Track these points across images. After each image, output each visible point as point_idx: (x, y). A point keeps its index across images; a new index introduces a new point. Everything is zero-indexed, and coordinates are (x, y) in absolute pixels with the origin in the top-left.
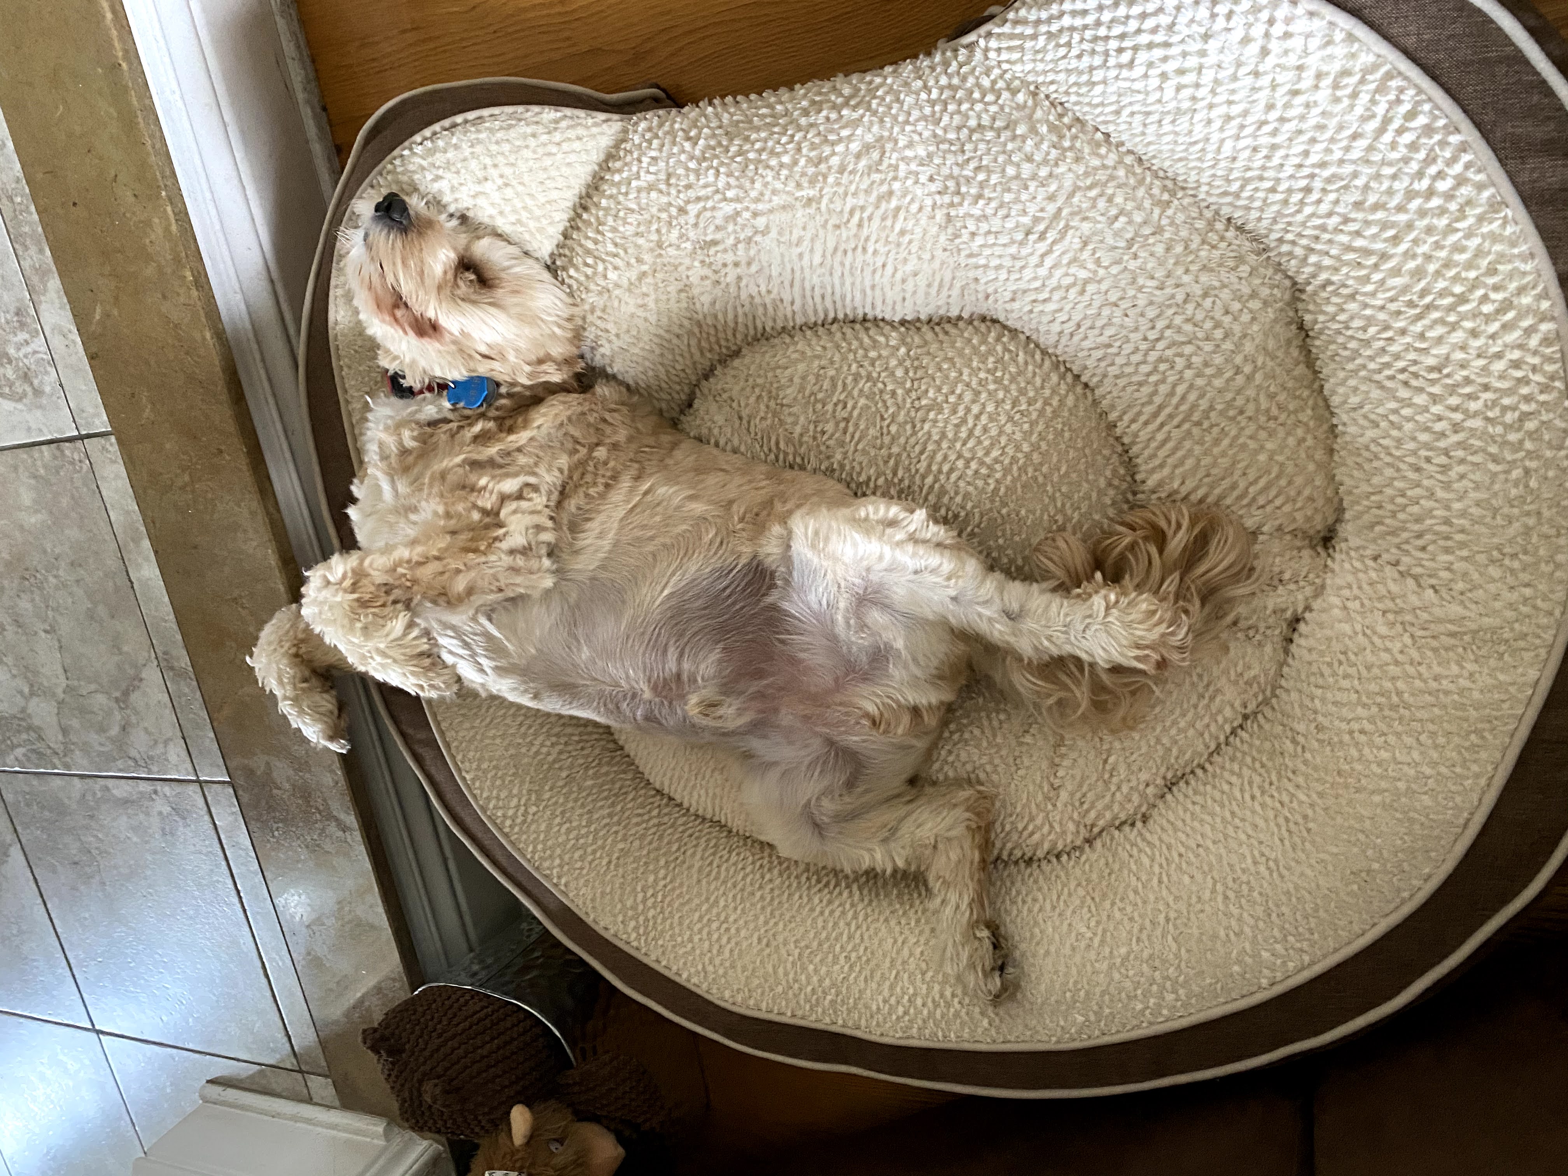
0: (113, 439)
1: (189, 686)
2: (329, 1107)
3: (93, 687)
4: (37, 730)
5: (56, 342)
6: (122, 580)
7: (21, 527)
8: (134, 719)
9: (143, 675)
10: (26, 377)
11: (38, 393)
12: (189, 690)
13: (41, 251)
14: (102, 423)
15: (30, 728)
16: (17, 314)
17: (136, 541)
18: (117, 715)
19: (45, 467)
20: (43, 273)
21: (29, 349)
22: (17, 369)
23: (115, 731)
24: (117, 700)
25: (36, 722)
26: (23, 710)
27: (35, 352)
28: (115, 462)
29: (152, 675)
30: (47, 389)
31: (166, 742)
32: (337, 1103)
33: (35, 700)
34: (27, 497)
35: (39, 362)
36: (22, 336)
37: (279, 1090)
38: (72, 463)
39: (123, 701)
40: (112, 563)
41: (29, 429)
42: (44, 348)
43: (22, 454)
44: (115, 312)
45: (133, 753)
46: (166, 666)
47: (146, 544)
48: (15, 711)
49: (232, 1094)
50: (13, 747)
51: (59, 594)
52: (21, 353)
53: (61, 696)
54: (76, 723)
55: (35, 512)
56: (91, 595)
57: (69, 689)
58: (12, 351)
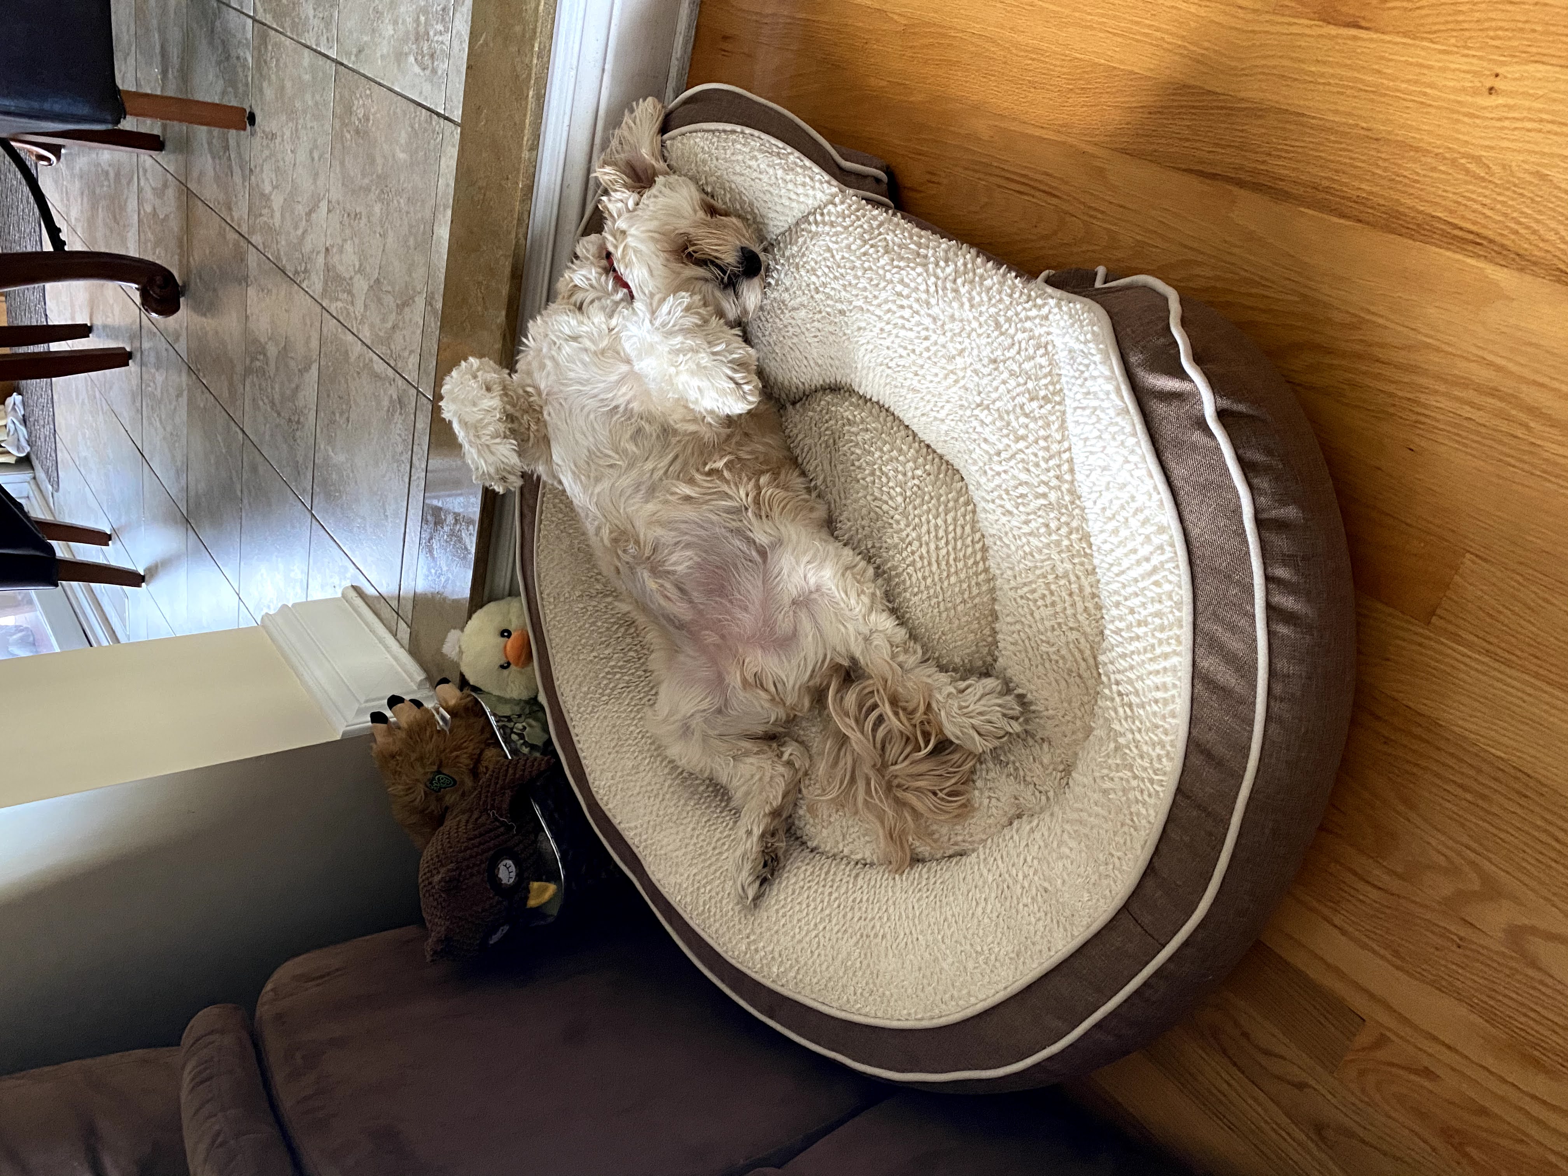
0: (459, 130)
1: (436, 323)
2: (402, 646)
3: (390, 288)
4: (353, 296)
5: (456, 44)
6: (428, 229)
7: (394, 156)
8: (401, 324)
9: (416, 299)
10: (432, 56)
11: (434, 71)
12: (434, 325)
14: (457, 116)
15: (349, 292)
16: (444, 10)
17: (445, 207)
18: (393, 316)
19: (420, 124)
21: (440, 39)
22: (430, 48)
23: (389, 325)
24: (398, 305)
25: (354, 291)
26: (351, 278)
27: (443, 43)
28: (454, 146)
29: (420, 301)
30: (440, 72)
31: (411, 352)
32: (407, 647)
33: (358, 276)
34: (403, 137)
35: (442, 50)
36: (440, 27)
37: (383, 616)
38: (433, 132)
39: (401, 307)
40: (428, 214)
41: (421, 93)
42: (448, 43)
43: (412, 106)
44: (491, 45)
45: (393, 347)
46: (429, 302)
47: (449, 212)
48: (348, 276)
49: (359, 602)
50: (337, 299)
51: (395, 215)
52: (436, 38)
53: (372, 283)
54: (373, 306)
55: (403, 151)
56: (411, 226)
57: (378, 281)
58: (431, 33)
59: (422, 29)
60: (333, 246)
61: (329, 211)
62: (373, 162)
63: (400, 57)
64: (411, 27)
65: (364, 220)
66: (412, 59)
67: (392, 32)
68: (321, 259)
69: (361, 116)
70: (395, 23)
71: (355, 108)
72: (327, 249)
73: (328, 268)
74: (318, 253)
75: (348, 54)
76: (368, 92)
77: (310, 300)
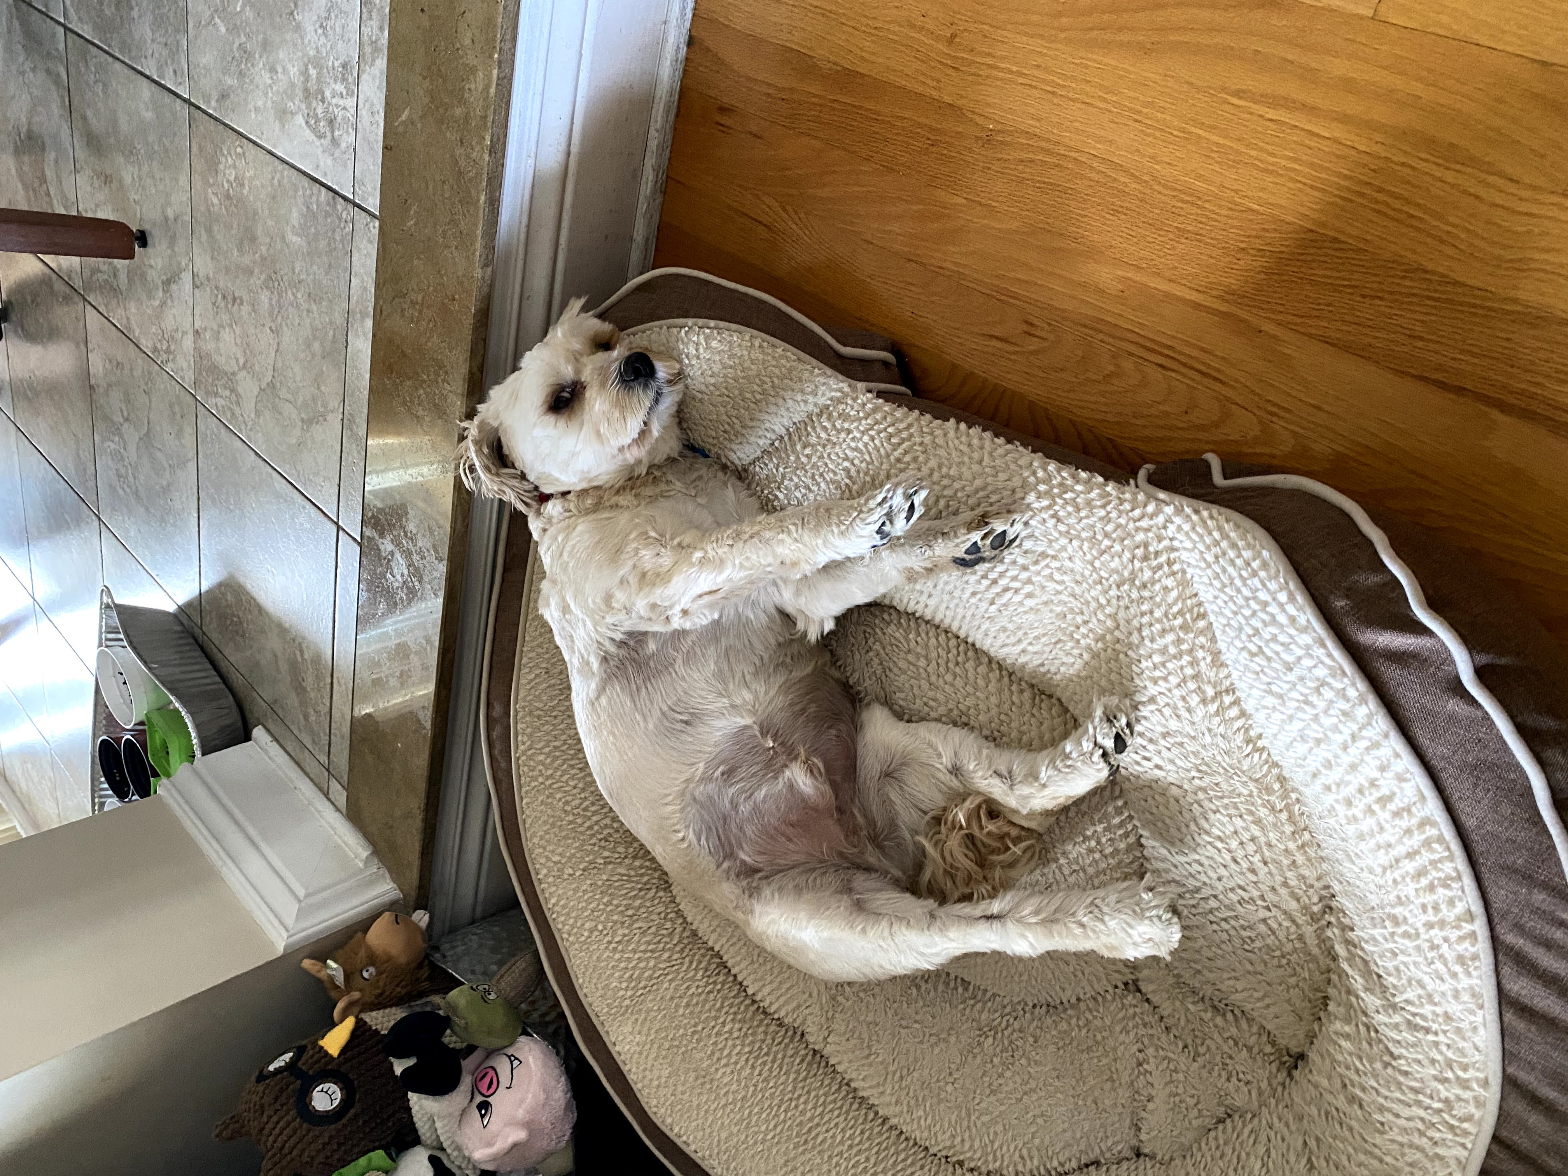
0: (377, 224)
1: (358, 452)
3: (289, 397)
4: (238, 396)
5: (364, 113)
6: (341, 337)
7: (283, 238)
8: (309, 444)
9: (328, 419)
10: (331, 122)
11: (335, 142)
12: (357, 455)
13: (381, 29)
14: (373, 203)
15: (233, 390)
16: (344, 66)
17: (364, 316)
18: (297, 432)
19: (318, 205)
20: (376, 50)
21: (341, 102)
22: (327, 111)
23: (292, 441)
24: (303, 420)
25: (240, 390)
27: (344, 108)
28: (371, 242)
29: (335, 423)
30: (343, 145)
31: (325, 480)
32: (344, 811)
33: (244, 373)
34: (295, 217)
35: (345, 118)
36: (340, 88)
38: (340, 219)
39: (307, 424)
40: (340, 320)
41: (317, 165)
42: (353, 111)
43: (306, 182)
44: (419, 125)
45: (299, 467)
46: (348, 426)
47: (369, 323)
48: (228, 369)
50: (216, 395)
51: (291, 309)
52: (334, 101)
53: (264, 386)
54: (267, 414)
55: (297, 234)
56: (314, 329)
57: (271, 385)
58: (328, 94)
59: (312, 85)
60: (205, 329)
61: (195, 286)
62: (253, 239)
63: (283, 114)
64: (298, 80)
65: (246, 308)
66: (300, 120)
67: (269, 81)
68: (188, 342)
69: (232, 178)
70: (273, 70)
71: (221, 167)
72: (196, 332)
73: (200, 355)
74: (184, 333)
75: (207, 99)
76: (239, 150)
77: (178, 387)
